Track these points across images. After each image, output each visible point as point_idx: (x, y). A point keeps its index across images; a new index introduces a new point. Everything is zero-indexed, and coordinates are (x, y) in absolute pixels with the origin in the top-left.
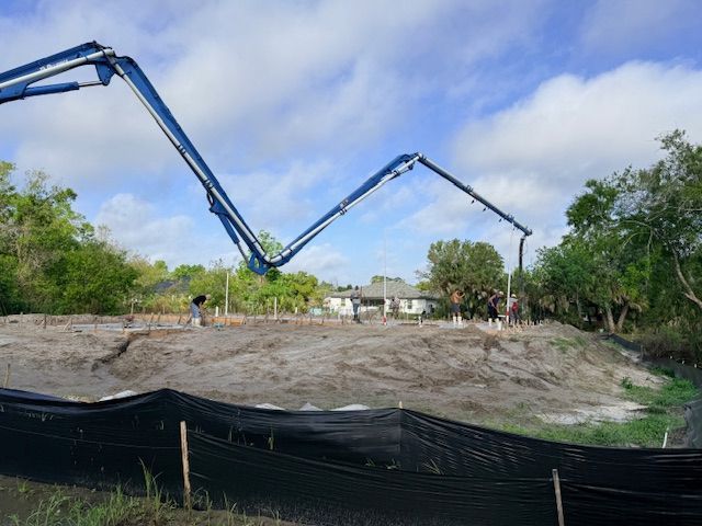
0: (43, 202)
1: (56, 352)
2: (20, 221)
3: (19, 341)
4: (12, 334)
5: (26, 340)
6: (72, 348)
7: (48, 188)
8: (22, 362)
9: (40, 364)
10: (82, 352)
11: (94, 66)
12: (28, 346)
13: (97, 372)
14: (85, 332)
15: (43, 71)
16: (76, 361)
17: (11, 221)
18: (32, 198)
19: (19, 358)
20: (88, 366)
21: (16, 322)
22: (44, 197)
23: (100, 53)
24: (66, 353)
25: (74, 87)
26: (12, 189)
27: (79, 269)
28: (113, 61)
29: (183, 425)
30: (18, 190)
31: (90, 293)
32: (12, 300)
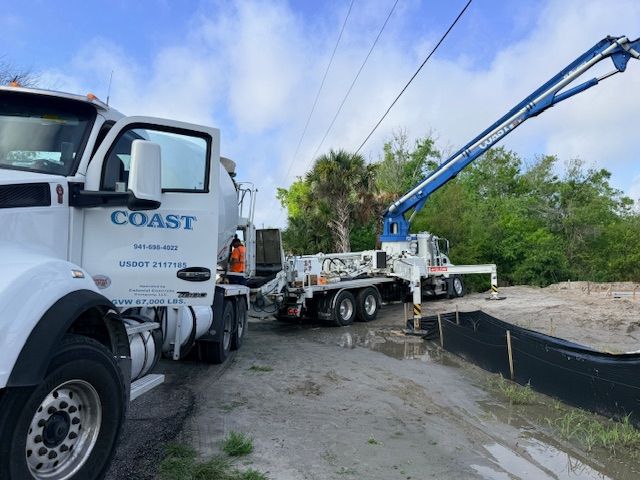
0: (582, 185)
1: (596, 314)
2: (564, 205)
3: (566, 303)
4: (561, 298)
5: (571, 303)
6: (610, 311)
7: (584, 173)
8: (568, 321)
9: (583, 323)
10: (619, 315)
11: (610, 58)
12: (574, 308)
13: (632, 334)
14: (623, 298)
15: (566, 78)
16: (613, 323)
17: (558, 205)
18: (572, 183)
19: (566, 317)
20: (625, 327)
21: (565, 288)
22: (582, 180)
23: (614, 45)
24: (604, 315)
25: (594, 83)
26: (555, 178)
27: (619, 241)
28: (627, 47)
29: (508, 332)
30: (561, 179)
31: (632, 263)
32: (562, 271)
